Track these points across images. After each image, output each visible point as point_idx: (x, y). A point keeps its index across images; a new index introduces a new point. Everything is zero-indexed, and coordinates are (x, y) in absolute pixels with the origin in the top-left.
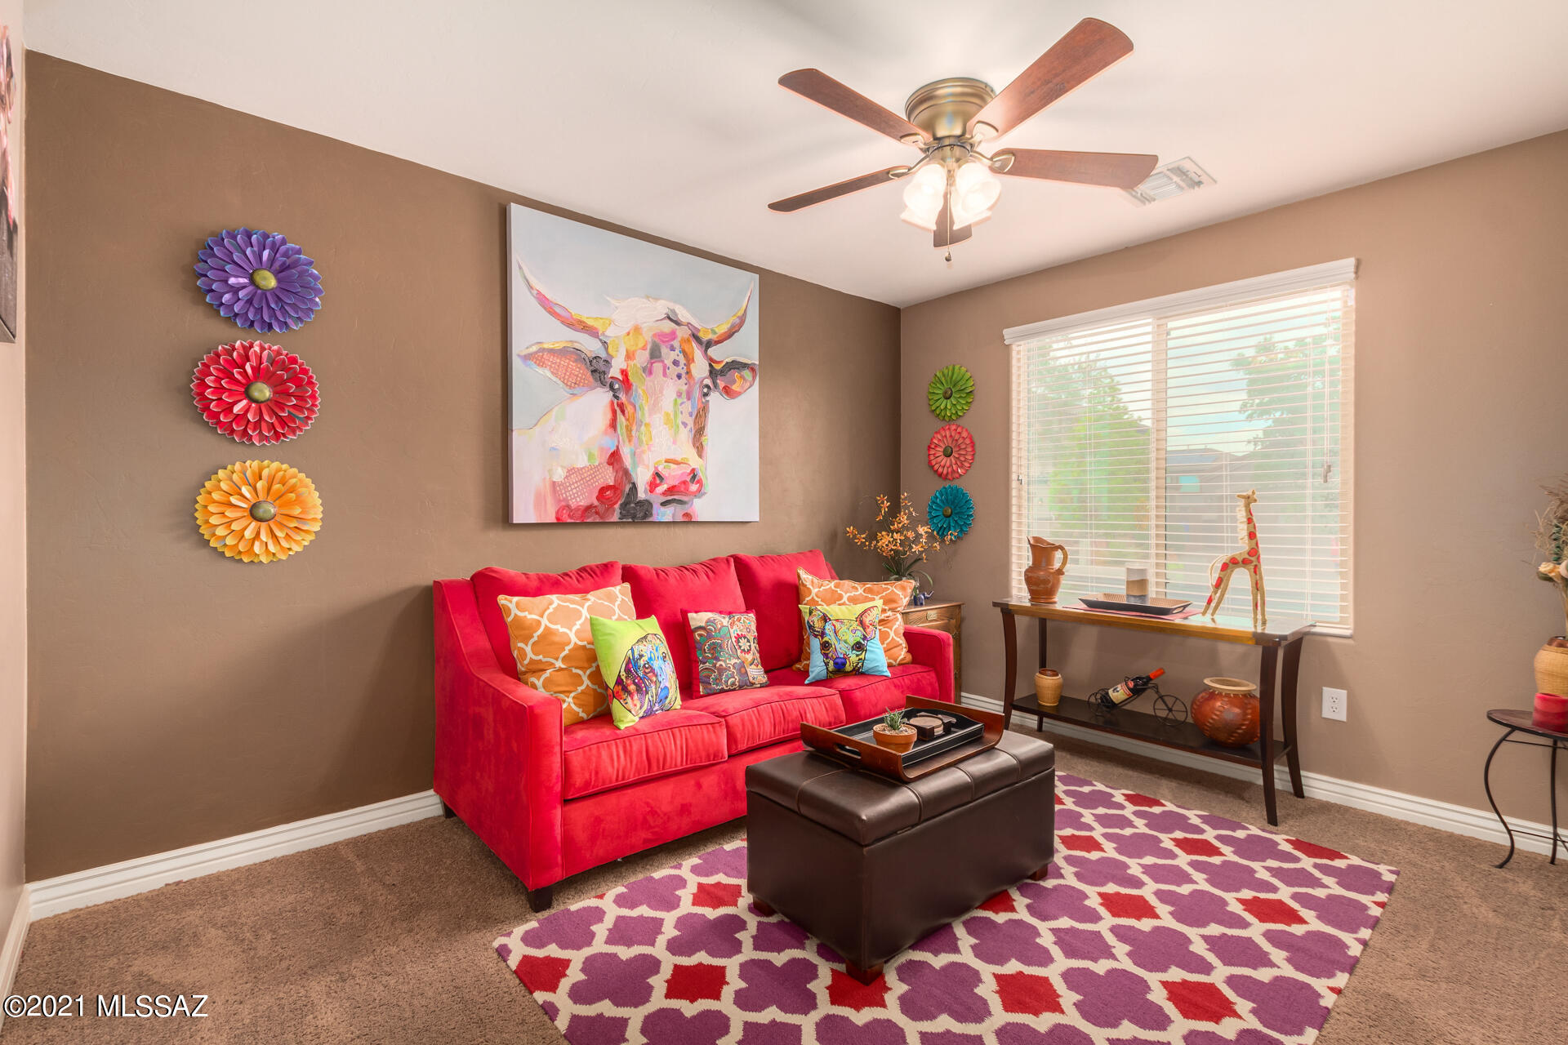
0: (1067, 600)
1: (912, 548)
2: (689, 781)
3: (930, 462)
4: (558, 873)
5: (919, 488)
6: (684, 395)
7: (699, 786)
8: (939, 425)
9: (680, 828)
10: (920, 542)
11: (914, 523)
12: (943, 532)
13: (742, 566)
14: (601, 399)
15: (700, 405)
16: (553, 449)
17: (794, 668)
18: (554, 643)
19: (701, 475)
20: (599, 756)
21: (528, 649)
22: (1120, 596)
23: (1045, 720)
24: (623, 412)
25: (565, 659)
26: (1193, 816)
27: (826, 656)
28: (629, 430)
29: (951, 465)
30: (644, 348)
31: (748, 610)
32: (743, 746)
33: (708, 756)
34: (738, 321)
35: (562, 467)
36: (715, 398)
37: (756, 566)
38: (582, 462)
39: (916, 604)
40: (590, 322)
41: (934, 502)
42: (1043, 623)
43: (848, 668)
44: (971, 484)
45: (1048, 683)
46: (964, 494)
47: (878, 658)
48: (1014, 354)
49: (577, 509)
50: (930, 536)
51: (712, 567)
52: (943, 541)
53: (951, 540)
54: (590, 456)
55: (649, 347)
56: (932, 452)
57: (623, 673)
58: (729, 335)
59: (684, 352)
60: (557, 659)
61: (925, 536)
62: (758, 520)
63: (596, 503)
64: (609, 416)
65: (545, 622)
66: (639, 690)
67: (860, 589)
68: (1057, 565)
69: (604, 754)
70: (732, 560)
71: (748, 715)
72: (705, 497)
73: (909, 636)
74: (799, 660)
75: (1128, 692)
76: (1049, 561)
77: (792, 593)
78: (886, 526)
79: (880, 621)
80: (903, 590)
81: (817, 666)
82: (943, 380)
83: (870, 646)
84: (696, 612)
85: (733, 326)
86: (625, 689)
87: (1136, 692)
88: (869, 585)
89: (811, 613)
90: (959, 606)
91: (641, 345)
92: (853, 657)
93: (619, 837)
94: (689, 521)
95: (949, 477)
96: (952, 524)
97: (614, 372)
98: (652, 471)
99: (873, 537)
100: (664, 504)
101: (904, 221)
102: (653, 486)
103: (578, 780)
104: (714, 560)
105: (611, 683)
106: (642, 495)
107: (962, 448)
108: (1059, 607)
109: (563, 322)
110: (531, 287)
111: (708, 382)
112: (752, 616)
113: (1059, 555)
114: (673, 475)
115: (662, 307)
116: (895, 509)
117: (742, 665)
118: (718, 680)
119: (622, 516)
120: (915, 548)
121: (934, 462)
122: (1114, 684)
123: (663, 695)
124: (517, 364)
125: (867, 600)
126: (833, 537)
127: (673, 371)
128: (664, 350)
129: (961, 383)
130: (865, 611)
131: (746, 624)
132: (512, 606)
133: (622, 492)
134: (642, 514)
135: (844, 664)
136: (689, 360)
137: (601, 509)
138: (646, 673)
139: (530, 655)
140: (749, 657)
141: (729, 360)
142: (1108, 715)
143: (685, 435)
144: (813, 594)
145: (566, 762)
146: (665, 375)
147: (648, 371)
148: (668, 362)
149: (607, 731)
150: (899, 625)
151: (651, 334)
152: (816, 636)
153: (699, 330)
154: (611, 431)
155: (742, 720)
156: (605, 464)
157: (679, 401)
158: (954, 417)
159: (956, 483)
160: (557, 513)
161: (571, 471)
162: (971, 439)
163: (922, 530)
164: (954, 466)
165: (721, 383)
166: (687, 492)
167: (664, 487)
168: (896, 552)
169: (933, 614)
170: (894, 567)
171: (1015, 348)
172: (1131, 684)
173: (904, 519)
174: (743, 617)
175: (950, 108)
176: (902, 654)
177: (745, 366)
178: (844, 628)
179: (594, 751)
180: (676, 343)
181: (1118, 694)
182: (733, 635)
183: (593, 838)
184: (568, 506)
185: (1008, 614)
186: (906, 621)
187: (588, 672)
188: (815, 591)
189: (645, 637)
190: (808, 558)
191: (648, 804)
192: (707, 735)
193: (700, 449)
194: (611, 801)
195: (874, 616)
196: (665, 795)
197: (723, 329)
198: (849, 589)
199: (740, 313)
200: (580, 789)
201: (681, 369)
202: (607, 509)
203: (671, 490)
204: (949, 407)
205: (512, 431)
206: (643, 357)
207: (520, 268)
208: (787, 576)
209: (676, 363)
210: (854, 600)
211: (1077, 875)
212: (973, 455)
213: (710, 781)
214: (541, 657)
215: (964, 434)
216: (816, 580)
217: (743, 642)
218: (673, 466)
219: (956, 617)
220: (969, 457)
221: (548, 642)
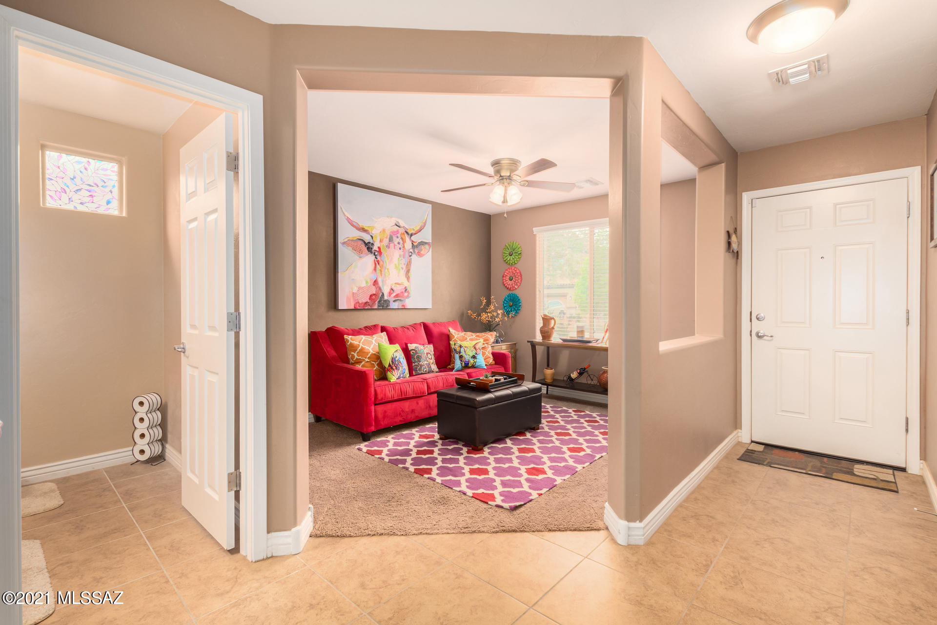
0: (556, 339)
1: (495, 319)
2: (415, 401)
3: (503, 282)
4: (373, 428)
5: (499, 294)
6: (402, 257)
7: (418, 403)
8: (507, 267)
9: (411, 418)
10: (499, 317)
11: (496, 309)
12: (508, 313)
13: (426, 326)
14: (370, 258)
15: (409, 260)
16: (353, 279)
17: (448, 367)
18: (365, 352)
19: (408, 289)
20: (385, 390)
21: (355, 355)
22: (575, 337)
23: (549, 387)
24: (379, 264)
25: (369, 358)
26: (594, 415)
27: (461, 361)
28: (381, 271)
29: (512, 284)
30: (387, 238)
31: (429, 343)
32: (432, 390)
33: (421, 393)
34: (423, 225)
35: (357, 287)
36: (414, 257)
37: (432, 327)
38: (363, 285)
39: (497, 343)
40: (366, 228)
41: (505, 300)
42: (548, 348)
43: (470, 365)
44: (519, 292)
45: (549, 372)
46: (517, 297)
47: (481, 362)
48: (537, 238)
49: (362, 303)
50: (503, 314)
51: (414, 326)
52: (509, 317)
53: (512, 316)
54: (367, 282)
55: (388, 237)
56: (504, 278)
57: (391, 362)
58: (420, 231)
59: (402, 238)
60: (366, 358)
61: (501, 314)
62: (431, 307)
63: (369, 301)
64: (374, 265)
65: (361, 345)
66: (396, 368)
67: (474, 335)
68: (552, 325)
69: (387, 389)
70: (422, 324)
71: (434, 380)
72: (410, 298)
73: (494, 354)
74: (450, 365)
75: (577, 374)
76: (549, 324)
77: (448, 337)
78: (484, 310)
79: (482, 348)
80: (492, 336)
81: (458, 364)
82: (509, 247)
83: (478, 357)
84: (411, 344)
85: (421, 227)
86: (392, 368)
87: (581, 374)
88: (478, 334)
89: (455, 344)
90: (515, 344)
91: (385, 236)
92: (472, 361)
93: (392, 418)
94: (404, 308)
95: (512, 289)
96: (513, 310)
97: (375, 248)
98: (390, 288)
99: (479, 315)
100: (394, 301)
101: (490, 201)
102: (390, 294)
103: (380, 397)
104: (415, 324)
105: (387, 366)
106: (386, 298)
107: (516, 277)
108: (552, 342)
109: (357, 229)
110: (345, 215)
111: (411, 250)
112: (432, 346)
113: (553, 322)
114: (398, 289)
115: (393, 221)
116: (489, 303)
117: (429, 364)
118: (420, 369)
119: (379, 306)
120: (497, 320)
121: (505, 283)
122: (572, 372)
123: (403, 372)
124: (340, 246)
125: (477, 339)
126: (462, 315)
127: (398, 246)
128: (394, 238)
129: (516, 249)
130: (476, 344)
131: (430, 348)
132: (349, 339)
133: (379, 296)
134: (386, 306)
135: (468, 364)
136: (404, 241)
137: (371, 304)
138: (398, 363)
139: (356, 356)
140: (432, 361)
141: (420, 241)
142: (571, 384)
143: (403, 273)
144: (455, 338)
145: (375, 391)
146: (395, 248)
147: (388, 247)
148: (396, 243)
149: (387, 382)
150: (489, 350)
151: (389, 232)
152: (457, 353)
153: (407, 229)
154: (374, 271)
155: (432, 381)
156: (372, 285)
157: (400, 259)
158: (513, 264)
159: (514, 292)
160: (355, 305)
161: (360, 288)
162: (520, 273)
163: (500, 312)
164: (514, 285)
165: (416, 251)
166: (403, 296)
167: (395, 294)
168: (489, 321)
169: (504, 347)
170: (488, 327)
171: (538, 235)
172: (579, 371)
173: (492, 307)
174: (429, 346)
175: (506, 167)
176: (491, 360)
177: (426, 243)
178: (468, 350)
179: (384, 388)
180: (399, 235)
181: (574, 375)
182: (425, 352)
183: (384, 417)
184: (358, 302)
185: (533, 345)
186: (493, 349)
187: (377, 363)
188: (456, 336)
189: (397, 351)
190: (452, 323)
191: (401, 408)
192: (420, 385)
193: (408, 278)
194: (389, 406)
195: (480, 346)
196: (407, 406)
197: (418, 228)
198: (469, 335)
199: (424, 221)
200: (380, 400)
201: (401, 246)
202: (373, 304)
203: (397, 296)
204: (511, 259)
205: (338, 272)
206: (386, 241)
207: (341, 208)
208: (444, 330)
209: (399, 243)
210: (471, 340)
211: (549, 428)
212: (521, 280)
213: (421, 402)
214: (360, 357)
215: (518, 271)
216: (456, 332)
217: (429, 355)
218: (398, 286)
219: (514, 347)
220: (519, 281)
221: (362, 352)
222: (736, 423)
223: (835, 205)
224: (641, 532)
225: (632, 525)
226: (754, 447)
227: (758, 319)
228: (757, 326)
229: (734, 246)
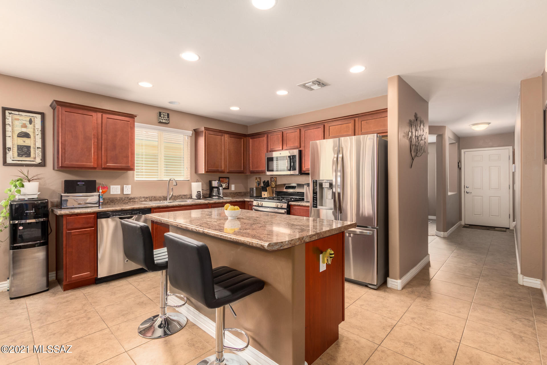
222: (460, 219)
223: (489, 155)
224: (447, 234)
225: (444, 233)
226: (466, 225)
227: (467, 187)
228: (466, 190)
229: (460, 166)
